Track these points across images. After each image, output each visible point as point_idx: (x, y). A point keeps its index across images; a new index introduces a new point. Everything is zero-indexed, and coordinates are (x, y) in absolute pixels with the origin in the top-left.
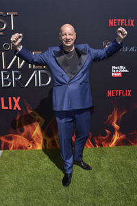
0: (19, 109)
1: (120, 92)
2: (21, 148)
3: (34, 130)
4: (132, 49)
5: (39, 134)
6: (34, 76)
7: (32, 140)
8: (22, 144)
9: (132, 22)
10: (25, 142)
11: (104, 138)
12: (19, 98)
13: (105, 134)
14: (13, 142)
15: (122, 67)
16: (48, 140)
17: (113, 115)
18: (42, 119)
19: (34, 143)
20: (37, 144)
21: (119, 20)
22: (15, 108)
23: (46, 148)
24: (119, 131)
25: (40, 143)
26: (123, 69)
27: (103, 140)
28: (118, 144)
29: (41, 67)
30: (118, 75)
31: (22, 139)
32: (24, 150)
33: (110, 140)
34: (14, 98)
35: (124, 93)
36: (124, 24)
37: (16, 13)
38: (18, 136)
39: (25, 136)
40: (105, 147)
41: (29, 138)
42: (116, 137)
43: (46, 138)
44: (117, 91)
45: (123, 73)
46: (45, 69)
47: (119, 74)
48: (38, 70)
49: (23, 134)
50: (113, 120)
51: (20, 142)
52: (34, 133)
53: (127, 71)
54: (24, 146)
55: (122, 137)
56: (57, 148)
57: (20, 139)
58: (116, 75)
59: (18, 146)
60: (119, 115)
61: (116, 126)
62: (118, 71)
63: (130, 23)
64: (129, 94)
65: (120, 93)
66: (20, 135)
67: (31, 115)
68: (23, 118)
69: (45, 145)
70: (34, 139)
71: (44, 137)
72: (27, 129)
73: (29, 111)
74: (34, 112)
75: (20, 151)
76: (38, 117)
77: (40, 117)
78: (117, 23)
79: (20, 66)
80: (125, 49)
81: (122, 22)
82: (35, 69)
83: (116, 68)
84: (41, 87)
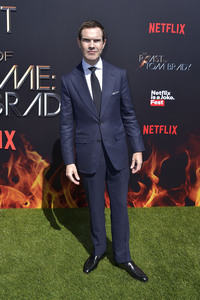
1: (161, 128)
2: (13, 205)
3: (34, 179)
4: (181, 66)
6: (37, 101)
7: (31, 194)
8: (16, 200)
9: (182, 28)
10: (20, 198)
11: (136, 194)
12: (13, 132)
13: (137, 188)
14: (2, 196)
15: (165, 92)
16: (55, 195)
17: (150, 161)
19: (33, 199)
20: (38, 200)
21: (163, 25)
22: (7, 147)
23: (50, 207)
24: (158, 185)
26: (166, 95)
27: (135, 197)
28: (156, 203)
29: (48, 88)
30: (159, 103)
32: (18, 209)
33: (144, 197)
34: (7, 132)
35: (168, 131)
36: (170, 30)
37: (14, 8)
38: (10, 188)
39: (20, 189)
40: (137, 208)
41: (26, 191)
42: (154, 194)
43: (51, 193)
44: (157, 127)
45: (166, 101)
46: (53, 91)
47: (161, 103)
48: (43, 92)
49: (18, 185)
50: (150, 168)
51: (13, 197)
52: (34, 185)
53: (172, 98)
54: (18, 202)
55: (162, 193)
56: (67, 207)
57: (14, 193)
58: (156, 103)
59: (9, 203)
60: (158, 160)
61: (154, 177)
62: (159, 98)
63: (180, 29)
64: (174, 131)
66: (13, 187)
67: (31, 158)
68: (19, 162)
69: (50, 202)
70: (34, 193)
71: (48, 191)
72: (23, 177)
73: (28, 152)
74: (35, 153)
75: (12, 210)
76: (40, 160)
77: (43, 161)
78: (160, 29)
79: (17, 85)
80: (171, 67)
81: (168, 27)
82: (39, 91)
83: (157, 93)
84: (47, 117)
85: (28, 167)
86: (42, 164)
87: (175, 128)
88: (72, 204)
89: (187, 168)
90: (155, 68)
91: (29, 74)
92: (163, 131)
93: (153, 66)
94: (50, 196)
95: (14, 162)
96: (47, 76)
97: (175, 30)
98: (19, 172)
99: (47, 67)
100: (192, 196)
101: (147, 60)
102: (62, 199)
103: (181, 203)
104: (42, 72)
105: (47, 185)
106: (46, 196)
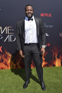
0: (2, 51)
2: (2, 68)
3: (8, 61)
4: (50, 26)
7: (7, 65)
8: (3, 67)
10: (4, 66)
15: (46, 34)
16: (14, 65)
19: (8, 66)
21: (45, 14)
23: (13, 68)
24: (45, 61)
29: (11, 33)
31: (3, 65)
32: (4, 70)
36: (47, 16)
38: (1, 63)
39: (4, 64)
41: (6, 64)
42: (43, 64)
48: (10, 34)
49: (3, 62)
51: (2, 66)
52: (8, 62)
53: (48, 35)
54: (4, 68)
55: (46, 63)
56: (18, 68)
57: (2, 65)
61: (44, 59)
63: (50, 15)
67: (7, 54)
68: (3, 55)
69: (13, 67)
71: (12, 64)
72: (5, 60)
73: (6, 52)
74: (8, 53)
75: (2, 70)
76: (10, 55)
78: (44, 15)
79: (2, 33)
80: (47, 26)
81: (46, 14)
82: (9, 34)
84: (11, 42)
85: (6, 57)
87: (49, 44)
88: (20, 67)
89: (53, 56)
91: (6, 29)
94: (13, 65)
95: (2, 56)
96: (11, 30)
97: (48, 15)
98: (3, 59)
99: (11, 27)
100: (54, 64)
102: (17, 66)
103: (51, 66)
105: (12, 62)
106: (12, 65)
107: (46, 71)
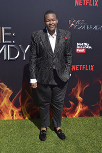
3: (2, 101)
4: (96, 27)
5: (6, 104)
6: (3, 50)
11: (68, 109)
13: (69, 105)
15: (86, 44)
16: (16, 111)
17: (77, 88)
18: (10, 91)
19: (1, 113)
20: (5, 114)
24: (83, 103)
25: (8, 113)
26: (87, 46)
27: (68, 111)
28: (81, 115)
29: (10, 42)
33: (73, 111)
35: (88, 68)
40: (69, 118)
42: (79, 109)
43: (13, 109)
44: (81, 66)
45: (86, 49)
46: (14, 44)
47: (83, 51)
48: (7, 44)
50: (76, 92)
52: (2, 104)
53: (90, 47)
55: (85, 108)
58: (80, 51)
60: (82, 87)
61: (80, 98)
62: (82, 47)
64: (92, 69)
65: (83, 67)
67: (0, 87)
69: (12, 115)
70: (2, 110)
71: (11, 108)
74: (2, 84)
76: (6, 88)
77: (8, 89)
80: (89, 28)
82: (4, 44)
83: (81, 45)
84: (10, 60)
86: (7, 90)
87: (92, 67)
90: (79, 28)
92: (85, 69)
93: (77, 27)
94: (12, 111)
96: (9, 34)
99: (9, 28)
101: (74, 23)
103: (97, 114)
104: (6, 31)
105: (11, 104)
106: (10, 111)
107: (85, 126)
